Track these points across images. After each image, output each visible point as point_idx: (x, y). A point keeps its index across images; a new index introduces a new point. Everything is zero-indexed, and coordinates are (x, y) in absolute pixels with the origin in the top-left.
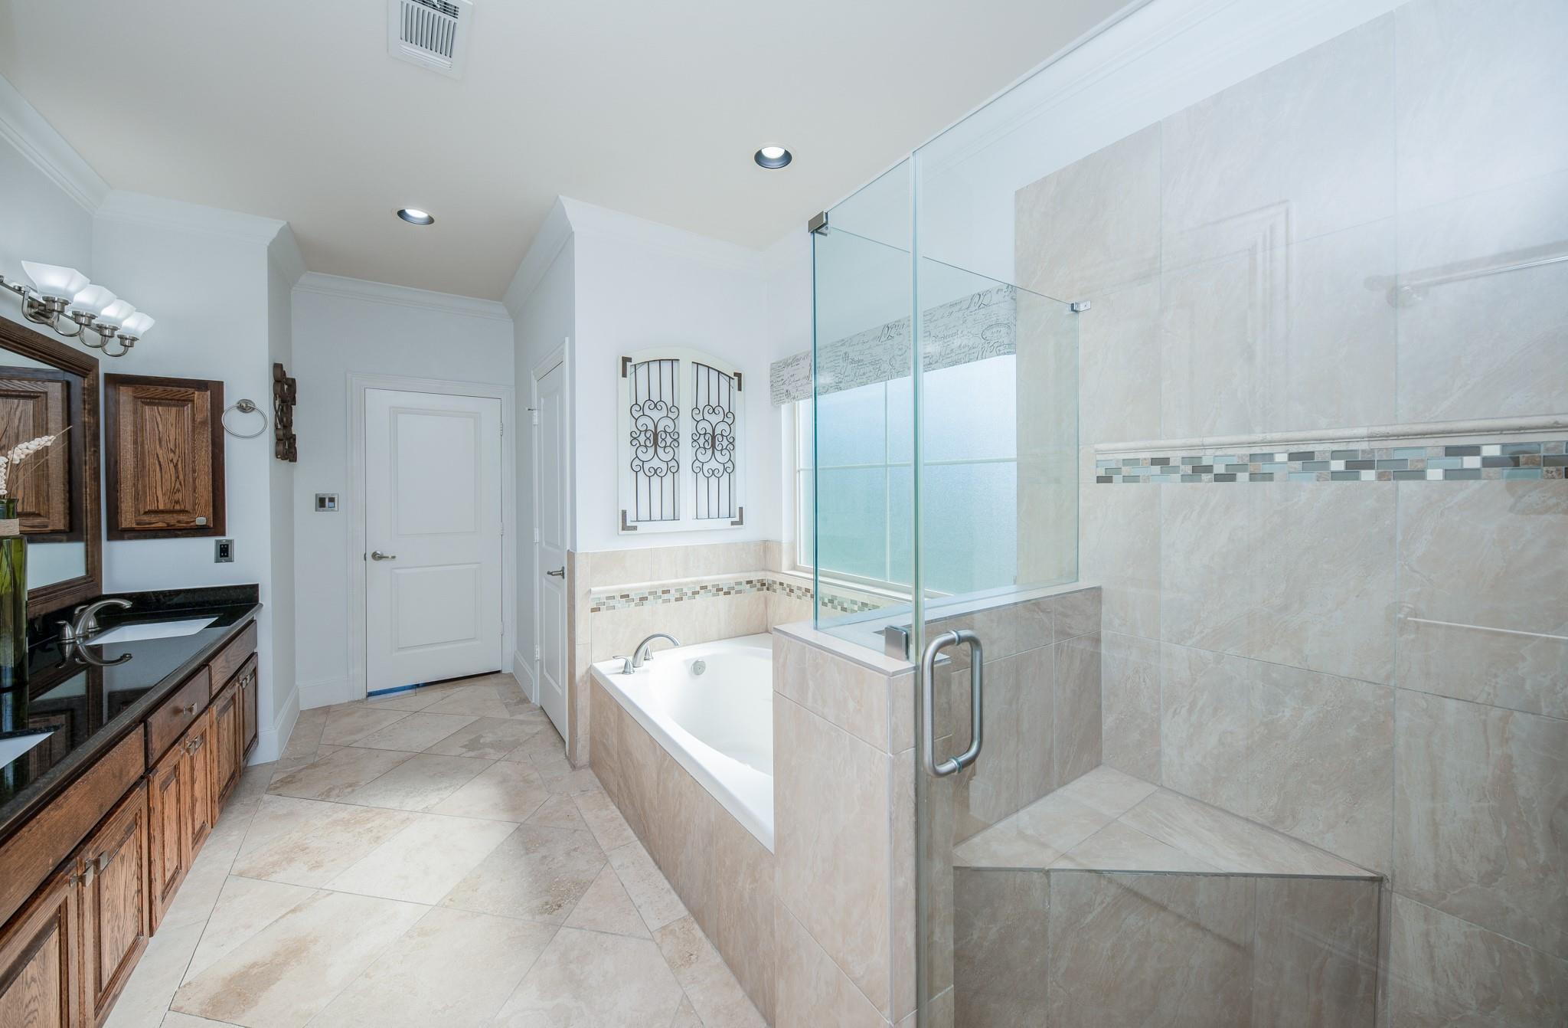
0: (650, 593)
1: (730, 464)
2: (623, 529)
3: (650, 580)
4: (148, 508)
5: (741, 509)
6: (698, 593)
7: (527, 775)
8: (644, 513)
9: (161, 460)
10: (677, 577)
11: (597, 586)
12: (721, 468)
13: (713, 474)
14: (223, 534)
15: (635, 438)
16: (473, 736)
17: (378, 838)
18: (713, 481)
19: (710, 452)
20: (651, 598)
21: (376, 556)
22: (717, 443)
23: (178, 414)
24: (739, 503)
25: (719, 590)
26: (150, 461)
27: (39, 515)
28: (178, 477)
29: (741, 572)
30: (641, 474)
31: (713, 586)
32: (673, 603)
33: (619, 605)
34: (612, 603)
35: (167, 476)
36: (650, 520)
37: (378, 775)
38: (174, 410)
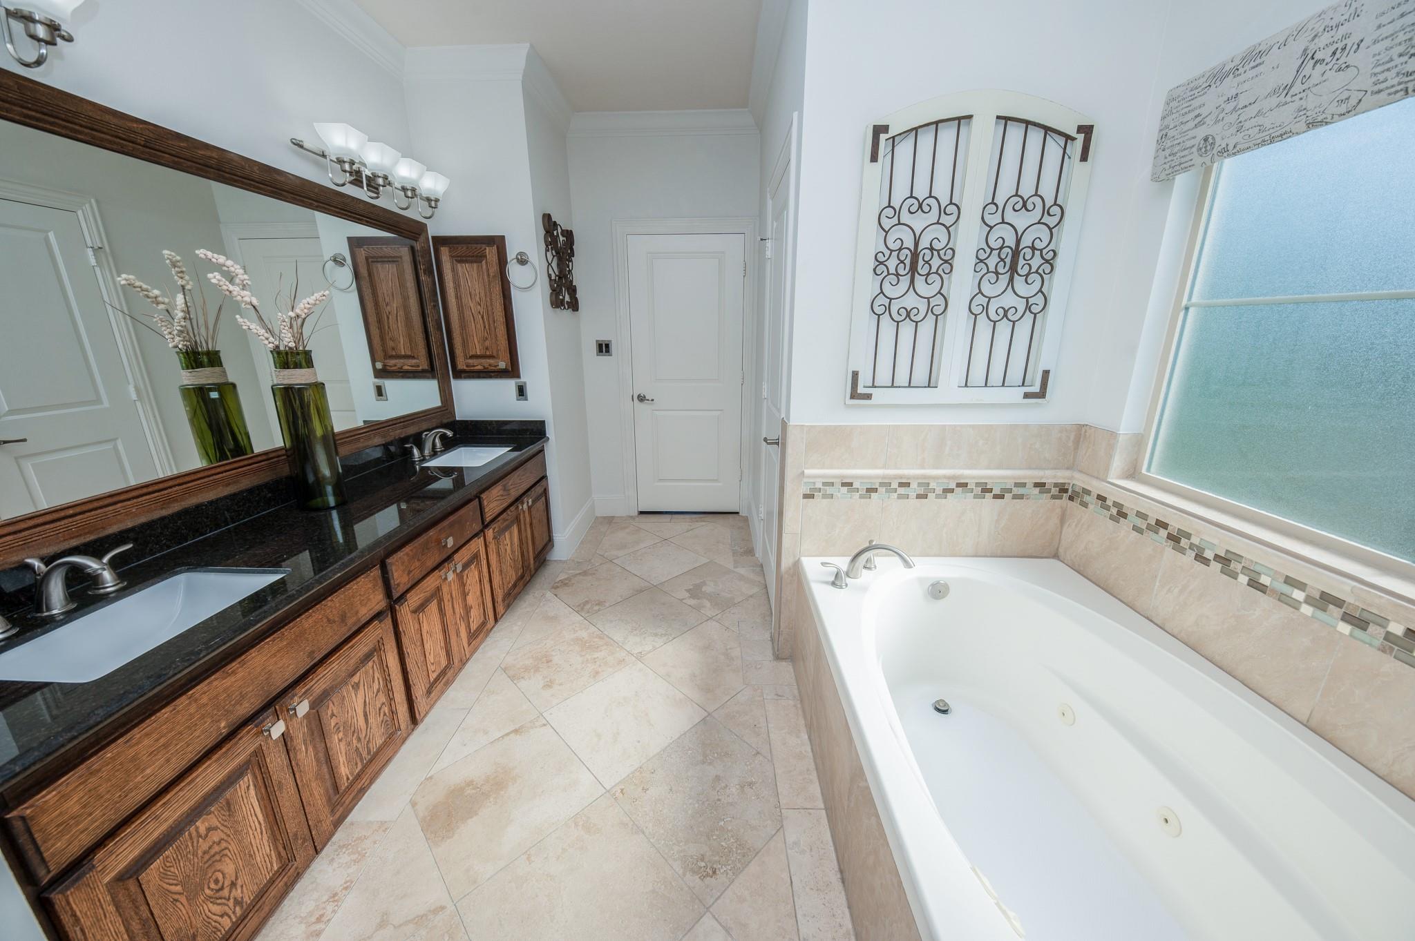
0: (882, 484)
1: (1039, 299)
2: (852, 397)
3: (884, 467)
4: (471, 353)
5: (1046, 373)
6: (952, 491)
7: (730, 649)
8: (884, 376)
9: (473, 312)
10: (923, 468)
11: (813, 468)
12: (1021, 308)
13: (1005, 315)
14: (518, 377)
15: (881, 263)
16: (698, 582)
17: (597, 673)
18: (1004, 328)
19: (1004, 280)
20: (882, 490)
21: (642, 399)
22: (1021, 262)
23: (478, 267)
24: (1044, 360)
25: (986, 490)
26: (467, 313)
27: (413, 357)
28: (485, 327)
29: (1030, 468)
30: (885, 319)
31: (977, 484)
32: (913, 501)
33: (839, 495)
34: (829, 490)
35: (478, 326)
36: (892, 386)
37: (620, 599)
38: (475, 265)
